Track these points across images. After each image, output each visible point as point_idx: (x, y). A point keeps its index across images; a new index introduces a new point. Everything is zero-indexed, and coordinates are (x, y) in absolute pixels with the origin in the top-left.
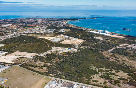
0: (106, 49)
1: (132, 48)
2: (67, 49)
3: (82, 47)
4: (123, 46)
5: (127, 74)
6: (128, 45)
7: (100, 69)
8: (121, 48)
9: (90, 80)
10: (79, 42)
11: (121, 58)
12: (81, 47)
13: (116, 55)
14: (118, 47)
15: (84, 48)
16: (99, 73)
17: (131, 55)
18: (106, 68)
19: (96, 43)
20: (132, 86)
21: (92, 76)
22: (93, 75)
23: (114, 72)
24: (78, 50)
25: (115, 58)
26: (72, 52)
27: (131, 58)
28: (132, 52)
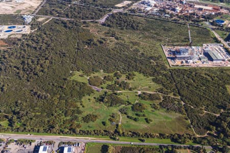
0: (92, 18)
1: (140, 10)
2: (6, 28)
3: (40, 20)
4: (123, 7)
5: (153, 80)
6: (131, 4)
7: (92, 75)
8: (120, 13)
9: (76, 118)
10: (31, 7)
11: (128, 37)
12: (37, 18)
13: (117, 31)
14: (115, 11)
15: (46, 20)
16: (93, 88)
17: (144, 26)
18: (104, 71)
19: (69, 5)
20: (173, 113)
21: (78, 104)
22: (80, 98)
23: (123, 78)
24: (32, 29)
25: (117, 39)
26: (19, 37)
27: (147, 34)
28: (142, 19)
